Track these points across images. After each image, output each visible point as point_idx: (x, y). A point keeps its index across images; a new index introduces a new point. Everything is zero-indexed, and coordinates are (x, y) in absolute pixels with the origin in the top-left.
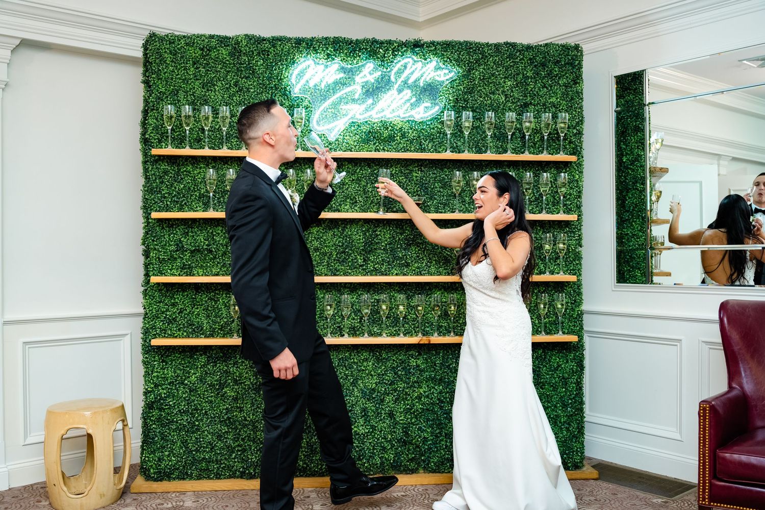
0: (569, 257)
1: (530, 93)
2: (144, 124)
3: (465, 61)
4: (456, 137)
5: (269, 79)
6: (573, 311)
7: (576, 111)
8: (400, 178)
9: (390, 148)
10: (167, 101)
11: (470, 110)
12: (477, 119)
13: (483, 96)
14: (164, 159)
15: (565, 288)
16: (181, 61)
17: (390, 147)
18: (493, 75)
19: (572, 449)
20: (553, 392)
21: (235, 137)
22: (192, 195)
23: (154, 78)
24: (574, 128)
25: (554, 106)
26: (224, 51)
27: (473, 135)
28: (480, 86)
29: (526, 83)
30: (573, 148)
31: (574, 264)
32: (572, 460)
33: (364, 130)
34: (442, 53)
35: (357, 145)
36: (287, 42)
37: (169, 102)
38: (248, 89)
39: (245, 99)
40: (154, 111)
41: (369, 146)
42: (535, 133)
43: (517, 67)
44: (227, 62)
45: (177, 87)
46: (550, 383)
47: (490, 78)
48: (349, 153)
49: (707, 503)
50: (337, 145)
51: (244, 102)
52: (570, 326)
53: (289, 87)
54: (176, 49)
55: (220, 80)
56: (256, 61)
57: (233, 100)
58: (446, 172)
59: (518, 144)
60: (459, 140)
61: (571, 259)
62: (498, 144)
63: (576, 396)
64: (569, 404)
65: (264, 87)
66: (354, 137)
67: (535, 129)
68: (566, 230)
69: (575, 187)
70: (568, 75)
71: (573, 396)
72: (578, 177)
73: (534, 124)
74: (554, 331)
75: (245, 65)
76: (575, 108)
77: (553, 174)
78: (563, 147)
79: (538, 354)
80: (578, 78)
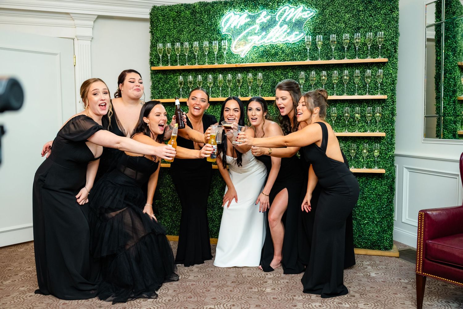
0: (385, 121)
1: (361, 21)
2: (151, 54)
3: (320, 5)
4: (314, 51)
5: (211, 25)
6: (386, 155)
7: (391, 30)
8: (281, 77)
9: (276, 60)
10: (161, 41)
11: (323, 34)
12: (327, 39)
13: (331, 25)
14: (160, 72)
15: (382, 140)
16: (167, 19)
17: (275, 59)
18: (338, 11)
19: (383, 238)
20: (371, 203)
22: (173, 90)
23: (155, 30)
24: (390, 41)
25: (377, 28)
26: (188, 12)
27: (325, 49)
28: (330, 19)
29: (359, 15)
30: (390, 54)
31: (387, 126)
32: (383, 244)
33: (261, 50)
34: (306, 1)
35: (257, 59)
36: (220, 4)
37: (161, 42)
38: (200, 32)
39: (199, 37)
40: (155, 47)
41: (264, 59)
42: (364, 45)
43: (353, 5)
44: (189, 18)
45: (166, 34)
46: (370, 198)
47: (336, 13)
48: (253, 63)
49: (421, 273)
50: (246, 60)
51: (198, 39)
52: (384, 164)
54: (165, 13)
55: (186, 28)
56: (204, 16)
57: (192, 38)
58: (308, 72)
59: (353, 53)
60: (316, 53)
61: (386, 123)
62: (340, 54)
63: (387, 206)
64: (382, 211)
65: (208, 30)
66: (256, 54)
67: (364, 43)
68: (383, 105)
69: (390, 77)
70: (387, 7)
71: (384, 206)
72: (392, 72)
73: (363, 40)
74: (373, 166)
75: (198, 19)
76: (391, 28)
77: (375, 70)
78: (383, 53)
79: (363, 180)
80: (395, 8)
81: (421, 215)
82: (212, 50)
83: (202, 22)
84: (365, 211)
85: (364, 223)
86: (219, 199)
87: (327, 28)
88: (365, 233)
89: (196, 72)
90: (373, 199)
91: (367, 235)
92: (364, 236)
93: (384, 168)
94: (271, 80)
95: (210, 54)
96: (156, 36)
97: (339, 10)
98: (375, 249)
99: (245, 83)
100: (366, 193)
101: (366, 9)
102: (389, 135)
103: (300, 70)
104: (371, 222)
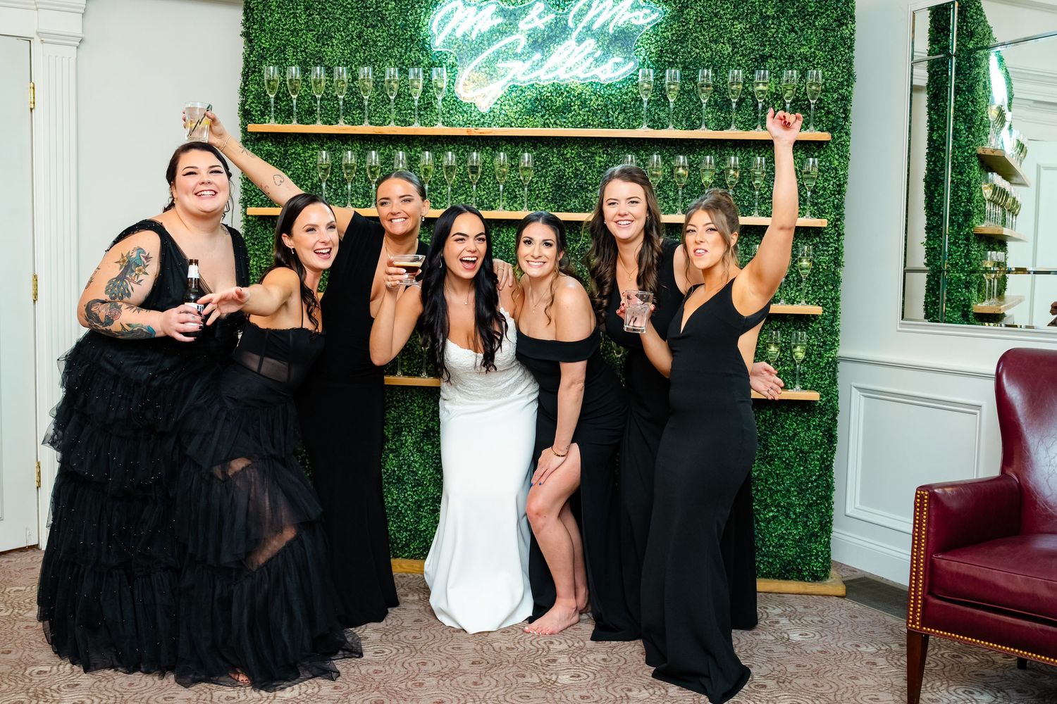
0: (819, 280)
1: (770, 41)
2: (244, 91)
4: (659, 105)
5: (404, 27)
6: (820, 358)
7: (838, 66)
8: (578, 164)
9: (565, 122)
10: (272, 60)
11: (680, 66)
12: (690, 80)
13: (700, 45)
14: (268, 137)
15: (811, 324)
16: (289, 5)
17: (564, 120)
18: (716, 15)
19: (810, 551)
20: (785, 471)
21: (357, 107)
23: (256, 29)
24: (835, 92)
25: (806, 60)
27: (684, 102)
28: (696, 32)
29: (765, 26)
30: (833, 121)
31: (825, 291)
32: (809, 567)
33: (529, 97)
35: (518, 118)
37: (274, 61)
38: (375, 42)
39: (371, 55)
40: (256, 74)
41: (535, 119)
42: (775, 99)
43: (751, 2)
44: (349, 6)
45: (285, 41)
46: (781, 458)
47: (711, 19)
48: (509, 129)
49: (918, 627)
50: (492, 118)
51: (369, 60)
52: (815, 378)
53: (429, 38)
55: (339, 31)
56: (386, 4)
57: (355, 57)
58: (642, 156)
59: (750, 115)
60: (663, 110)
61: (822, 283)
62: (719, 115)
63: (819, 478)
64: (808, 489)
65: (396, 39)
66: (515, 107)
67: (775, 94)
68: (815, 241)
69: (832, 178)
70: (829, 12)
71: (814, 477)
72: (838, 164)
73: (774, 86)
74: (791, 384)
75: (371, 10)
76: (837, 62)
77: (799, 158)
78: (817, 119)
79: (766, 416)
80: (846, 16)
81: (922, 497)
82: (406, 91)
83: (382, 18)
84: (770, 489)
85: (766, 518)
86: (416, 462)
87: (689, 53)
88: (769, 540)
89: (364, 143)
90: (787, 462)
91: (773, 547)
92: (765, 548)
93: (814, 390)
94: (551, 171)
95: (401, 100)
96: (260, 46)
97: (719, 11)
98: (792, 578)
99: (487, 176)
100: (773, 446)
101: (782, 14)
102: (828, 312)
103: (623, 150)
104: (782, 514)
